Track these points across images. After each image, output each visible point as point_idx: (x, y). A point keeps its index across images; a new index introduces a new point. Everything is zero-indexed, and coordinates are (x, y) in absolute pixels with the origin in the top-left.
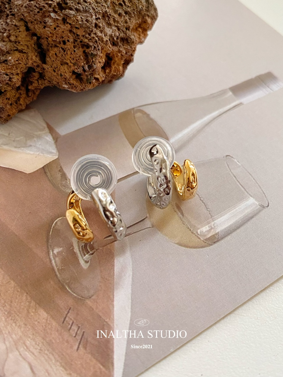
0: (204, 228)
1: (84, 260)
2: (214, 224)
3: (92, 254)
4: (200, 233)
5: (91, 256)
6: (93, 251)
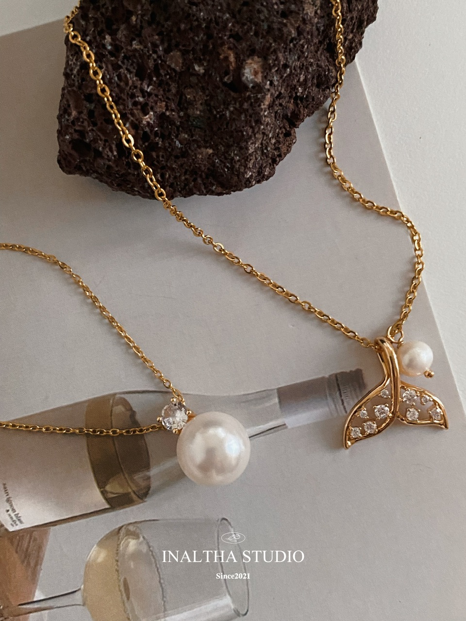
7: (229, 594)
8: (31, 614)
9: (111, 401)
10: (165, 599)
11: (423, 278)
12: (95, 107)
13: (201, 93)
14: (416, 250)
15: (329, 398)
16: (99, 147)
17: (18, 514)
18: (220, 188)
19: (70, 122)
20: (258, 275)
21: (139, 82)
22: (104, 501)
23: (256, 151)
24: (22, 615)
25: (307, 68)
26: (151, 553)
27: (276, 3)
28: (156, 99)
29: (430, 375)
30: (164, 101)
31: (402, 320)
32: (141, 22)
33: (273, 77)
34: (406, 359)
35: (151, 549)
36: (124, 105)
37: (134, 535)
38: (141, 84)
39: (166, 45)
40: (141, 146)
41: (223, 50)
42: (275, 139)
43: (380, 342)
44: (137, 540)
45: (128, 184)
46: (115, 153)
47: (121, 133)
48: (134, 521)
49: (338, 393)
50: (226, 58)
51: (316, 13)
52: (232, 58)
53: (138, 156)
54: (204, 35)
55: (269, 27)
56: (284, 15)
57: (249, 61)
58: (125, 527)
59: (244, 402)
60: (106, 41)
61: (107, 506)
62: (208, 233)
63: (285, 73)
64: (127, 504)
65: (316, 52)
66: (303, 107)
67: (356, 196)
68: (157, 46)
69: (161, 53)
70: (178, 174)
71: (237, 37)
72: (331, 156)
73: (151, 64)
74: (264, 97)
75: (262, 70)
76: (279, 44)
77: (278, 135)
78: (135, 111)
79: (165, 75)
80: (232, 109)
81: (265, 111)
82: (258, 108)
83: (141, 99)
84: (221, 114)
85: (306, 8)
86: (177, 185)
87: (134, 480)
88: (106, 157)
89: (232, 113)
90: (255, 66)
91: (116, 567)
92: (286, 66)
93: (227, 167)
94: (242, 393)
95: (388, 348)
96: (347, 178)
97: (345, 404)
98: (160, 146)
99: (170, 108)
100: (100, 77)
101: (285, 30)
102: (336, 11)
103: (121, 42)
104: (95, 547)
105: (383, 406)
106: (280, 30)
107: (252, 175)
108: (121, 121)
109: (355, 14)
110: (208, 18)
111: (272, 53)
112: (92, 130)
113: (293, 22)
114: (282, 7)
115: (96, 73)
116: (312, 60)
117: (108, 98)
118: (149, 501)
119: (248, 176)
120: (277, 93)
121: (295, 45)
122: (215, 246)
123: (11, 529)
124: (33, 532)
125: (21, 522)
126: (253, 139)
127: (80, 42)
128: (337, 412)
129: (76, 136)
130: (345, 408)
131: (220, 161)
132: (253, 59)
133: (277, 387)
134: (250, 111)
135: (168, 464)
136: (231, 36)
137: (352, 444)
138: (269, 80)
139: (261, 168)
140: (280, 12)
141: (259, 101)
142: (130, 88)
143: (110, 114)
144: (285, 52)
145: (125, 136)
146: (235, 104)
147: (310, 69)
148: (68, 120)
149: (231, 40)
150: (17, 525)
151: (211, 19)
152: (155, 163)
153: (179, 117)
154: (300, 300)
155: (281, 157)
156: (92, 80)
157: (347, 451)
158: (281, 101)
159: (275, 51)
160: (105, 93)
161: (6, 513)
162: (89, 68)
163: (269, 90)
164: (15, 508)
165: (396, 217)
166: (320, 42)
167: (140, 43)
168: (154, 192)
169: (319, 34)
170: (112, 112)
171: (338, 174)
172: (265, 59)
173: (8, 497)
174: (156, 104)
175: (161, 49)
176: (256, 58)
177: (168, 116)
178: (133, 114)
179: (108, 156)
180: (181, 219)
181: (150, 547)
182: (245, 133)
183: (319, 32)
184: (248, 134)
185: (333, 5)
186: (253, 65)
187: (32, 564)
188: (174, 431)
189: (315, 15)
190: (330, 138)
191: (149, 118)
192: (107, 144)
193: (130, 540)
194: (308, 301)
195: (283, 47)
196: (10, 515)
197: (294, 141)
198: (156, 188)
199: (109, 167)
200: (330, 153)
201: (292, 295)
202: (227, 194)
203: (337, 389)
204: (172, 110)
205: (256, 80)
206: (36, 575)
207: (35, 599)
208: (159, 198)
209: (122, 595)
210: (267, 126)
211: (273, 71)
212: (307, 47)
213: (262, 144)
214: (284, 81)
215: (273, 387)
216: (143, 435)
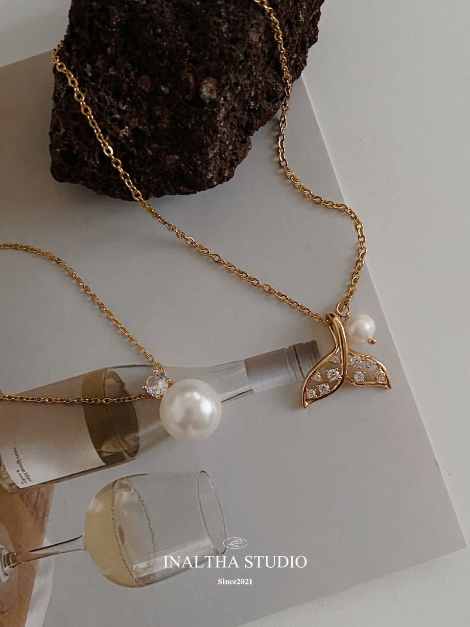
0: (142, 564)
1: (3, 571)
2: (154, 562)
3: (14, 567)
4: (136, 569)
5: (12, 569)
6: (15, 564)
7: (209, 536)
8: (41, 559)
9: (104, 375)
10: (154, 542)
11: (366, 261)
12: (80, 124)
13: (167, 110)
14: (359, 237)
15: (288, 365)
16: (84, 158)
17: (27, 473)
18: (186, 188)
19: (59, 137)
20: (224, 263)
21: (116, 102)
22: (100, 460)
23: (215, 156)
24: (33, 560)
25: (257, 86)
26: (141, 503)
27: (226, 33)
28: (130, 115)
29: (372, 342)
30: (137, 117)
31: (349, 297)
32: (115, 52)
33: (226, 94)
34: (352, 330)
35: (142, 499)
36: (104, 121)
37: (126, 488)
38: (117, 104)
39: (137, 70)
40: (120, 155)
41: (184, 73)
42: (233, 146)
43: (330, 316)
44: (129, 492)
45: (111, 189)
46: (98, 162)
47: (102, 145)
48: (126, 476)
49: (296, 362)
50: (187, 80)
51: (260, 38)
52: (191, 80)
53: (117, 164)
54: (167, 61)
55: (221, 52)
56: (234, 41)
57: (205, 81)
58: (118, 481)
59: (216, 372)
60: (87, 69)
61: (103, 464)
62: (180, 228)
63: (236, 90)
64: (120, 461)
65: (264, 71)
66: (257, 118)
67: (307, 193)
68: (130, 73)
69: (133, 77)
70: (151, 178)
71: (194, 61)
72: (284, 159)
73: (125, 87)
74: (219, 111)
75: (217, 89)
76: (230, 67)
77: (235, 142)
78: (113, 126)
79: (138, 96)
80: (193, 122)
81: (221, 122)
82: (214, 120)
83: (118, 116)
84: (184, 126)
85: (251, 35)
86: (151, 186)
87: (125, 441)
88: (90, 165)
89: (193, 125)
90: (211, 85)
91: (112, 516)
92: (236, 84)
93: (192, 170)
94: (215, 365)
95: (336, 321)
96: (298, 178)
97: (303, 371)
98: (135, 154)
99: (142, 123)
100: (84, 99)
101: (234, 54)
102: (277, 36)
103: (100, 69)
104: (94, 498)
105: (334, 370)
106: (230, 55)
107: (212, 177)
108: (101, 135)
109: (296, 38)
110: (170, 47)
111: (224, 74)
112: (78, 144)
113: (240, 47)
114: (230, 35)
115: (79, 96)
116: (261, 78)
117: (90, 117)
118: (139, 458)
119: (209, 177)
120: (231, 107)
121: (243, 67)
122: (188, 240)
123: (21, 486)
124: (40, 489)
125: (30, 480)
126: (212, 145)
127: (65, 71)
128: (297, 378)
129: (65, 149)
130: (302, 374)
131: (186, 165)
132: (208, 80)
133: (244, 359)
134: (208, 123)
135: (153, 427)
136: (189, 61)
137: (309, 404)
138: (223, 96)
139: (221, 169)
140: (229, 39)
141: (215, 114)
142: (108, 108)
143: (93, 130)
144: (235, 73)
145: (105, 148)
146: (196, 117)
147: (260, 86)
148: (58, 136)
149: (190, 64)
150: (26, 483)
151: (173, 48)
152: (132, 169)
153: (150, 129)
154: (261, 284)
155: (238, 161)
156: (76, 101)
157: (306, 411)
158: (235, 114)
159: (226, 73)
160: (88, 113)
161: (16, 472)
162: (74, 92)
163: (223, 105)
164: (24, 468)
165: (342, 209)
166: (268, 63)
167: (115, 70)
168: (131, 193)
169: (264, 57)
170: (94, 128)
171: (290, 174)
172: (219, 79)
173: (18, 459)
174: (131, 120)
175: (132, 74)
176: (211, 79)
177: (141, 129)
178: (112, 129)
179: (92, 164)
180: (156, 216)
181: (140, 498)
182: (204, 141)
183: (265, 54)
184: (207, 143)
185: (275, 32)
186: (208, 84)
187: (41, 516)
188: (157, 397)
189: (259, 41)
190: (282, 144)
191: (125, 132)
192: (91, 154)
193: (122, 492)
194: (269, 284)
195: (233, 69)
196: (20, 475)
197: (249, 147)
198: (133, 190)
199: (93, 173)
200: (282, 156)
201: (254, 279)
202: (193, 193)
203: (295, 359)
204: (145, 125)
205: (212, 97)
206: (43, 526)
207: (43, 546)
208: (136, 198)
209: (117, 540)
210: (224, 134)
211: (226, 88)
212: (255, 68)
213: (220, 150)
214: (236, 97)
215: (242, 359)
216: (131, 402)
